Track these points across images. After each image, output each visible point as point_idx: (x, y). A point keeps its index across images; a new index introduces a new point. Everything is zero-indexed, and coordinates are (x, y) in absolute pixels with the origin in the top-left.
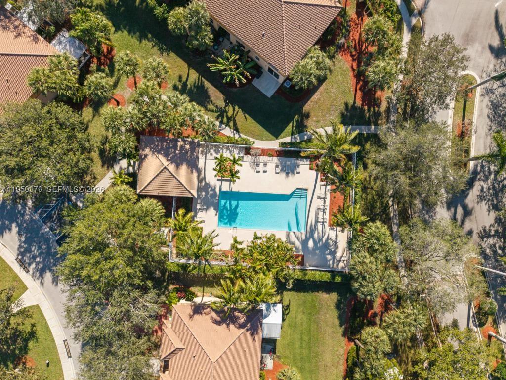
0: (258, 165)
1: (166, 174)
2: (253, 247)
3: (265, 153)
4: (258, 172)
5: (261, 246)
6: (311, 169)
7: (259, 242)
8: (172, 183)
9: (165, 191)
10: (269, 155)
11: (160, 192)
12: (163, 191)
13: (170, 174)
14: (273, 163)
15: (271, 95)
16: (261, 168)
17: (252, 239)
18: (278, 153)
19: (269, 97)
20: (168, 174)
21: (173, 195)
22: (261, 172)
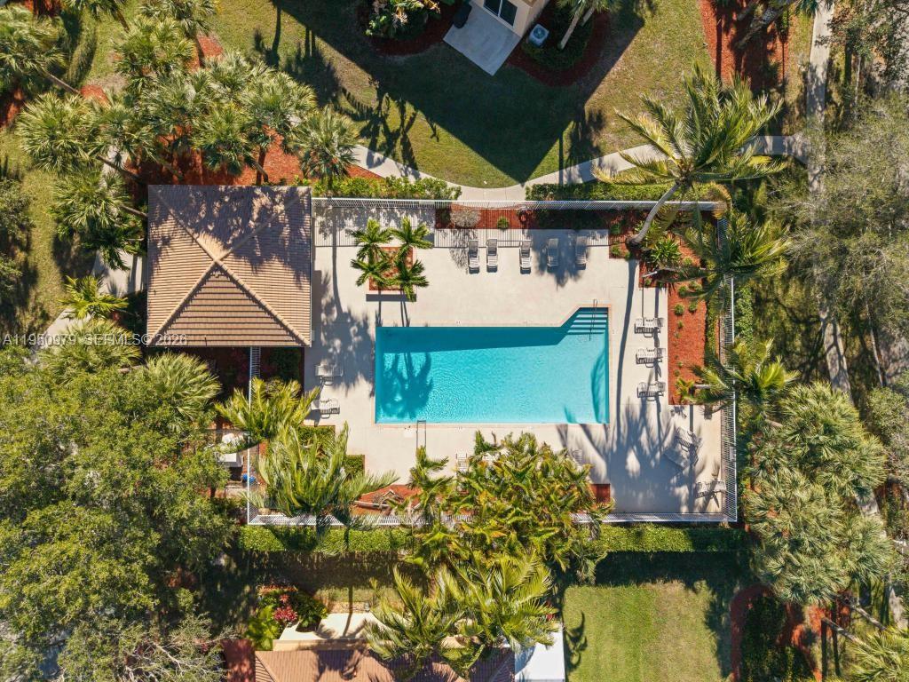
0: (473, 253)
1: (221, 284)
2: (476, 475)
3: (489, 219)
4: (475, 271)
5: (499, 470)
6: (613, 255)
7: (489, 459)
8: (241, 308)
9: (222, 332)
10: (502, 226)
11: (209, 338)
12: (217, 332)
13: (232, 284)
14: (512, 245)
15: (497, 68)
16: (481, 260)
17: (472, 453)
18: (523, 219)
19: (492, 73)
20: (227, 284)
21: (246, 344)
22: (483, 269)
